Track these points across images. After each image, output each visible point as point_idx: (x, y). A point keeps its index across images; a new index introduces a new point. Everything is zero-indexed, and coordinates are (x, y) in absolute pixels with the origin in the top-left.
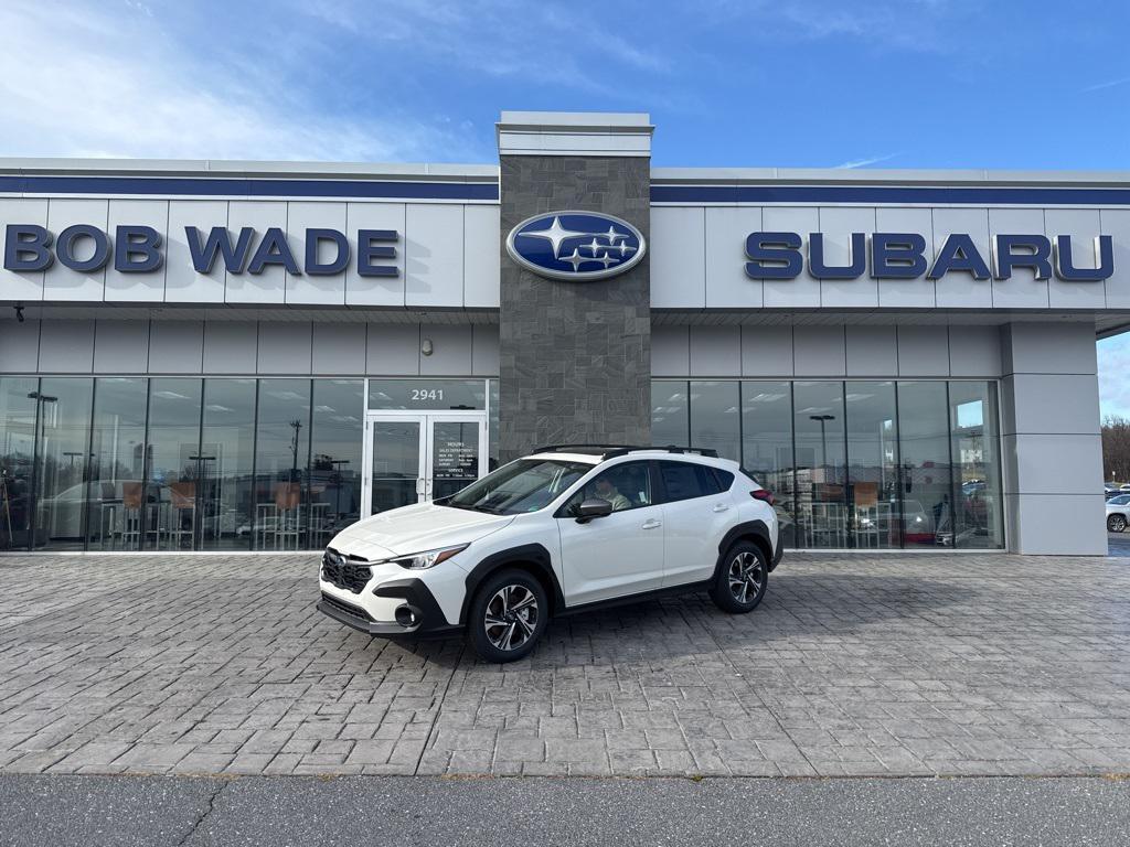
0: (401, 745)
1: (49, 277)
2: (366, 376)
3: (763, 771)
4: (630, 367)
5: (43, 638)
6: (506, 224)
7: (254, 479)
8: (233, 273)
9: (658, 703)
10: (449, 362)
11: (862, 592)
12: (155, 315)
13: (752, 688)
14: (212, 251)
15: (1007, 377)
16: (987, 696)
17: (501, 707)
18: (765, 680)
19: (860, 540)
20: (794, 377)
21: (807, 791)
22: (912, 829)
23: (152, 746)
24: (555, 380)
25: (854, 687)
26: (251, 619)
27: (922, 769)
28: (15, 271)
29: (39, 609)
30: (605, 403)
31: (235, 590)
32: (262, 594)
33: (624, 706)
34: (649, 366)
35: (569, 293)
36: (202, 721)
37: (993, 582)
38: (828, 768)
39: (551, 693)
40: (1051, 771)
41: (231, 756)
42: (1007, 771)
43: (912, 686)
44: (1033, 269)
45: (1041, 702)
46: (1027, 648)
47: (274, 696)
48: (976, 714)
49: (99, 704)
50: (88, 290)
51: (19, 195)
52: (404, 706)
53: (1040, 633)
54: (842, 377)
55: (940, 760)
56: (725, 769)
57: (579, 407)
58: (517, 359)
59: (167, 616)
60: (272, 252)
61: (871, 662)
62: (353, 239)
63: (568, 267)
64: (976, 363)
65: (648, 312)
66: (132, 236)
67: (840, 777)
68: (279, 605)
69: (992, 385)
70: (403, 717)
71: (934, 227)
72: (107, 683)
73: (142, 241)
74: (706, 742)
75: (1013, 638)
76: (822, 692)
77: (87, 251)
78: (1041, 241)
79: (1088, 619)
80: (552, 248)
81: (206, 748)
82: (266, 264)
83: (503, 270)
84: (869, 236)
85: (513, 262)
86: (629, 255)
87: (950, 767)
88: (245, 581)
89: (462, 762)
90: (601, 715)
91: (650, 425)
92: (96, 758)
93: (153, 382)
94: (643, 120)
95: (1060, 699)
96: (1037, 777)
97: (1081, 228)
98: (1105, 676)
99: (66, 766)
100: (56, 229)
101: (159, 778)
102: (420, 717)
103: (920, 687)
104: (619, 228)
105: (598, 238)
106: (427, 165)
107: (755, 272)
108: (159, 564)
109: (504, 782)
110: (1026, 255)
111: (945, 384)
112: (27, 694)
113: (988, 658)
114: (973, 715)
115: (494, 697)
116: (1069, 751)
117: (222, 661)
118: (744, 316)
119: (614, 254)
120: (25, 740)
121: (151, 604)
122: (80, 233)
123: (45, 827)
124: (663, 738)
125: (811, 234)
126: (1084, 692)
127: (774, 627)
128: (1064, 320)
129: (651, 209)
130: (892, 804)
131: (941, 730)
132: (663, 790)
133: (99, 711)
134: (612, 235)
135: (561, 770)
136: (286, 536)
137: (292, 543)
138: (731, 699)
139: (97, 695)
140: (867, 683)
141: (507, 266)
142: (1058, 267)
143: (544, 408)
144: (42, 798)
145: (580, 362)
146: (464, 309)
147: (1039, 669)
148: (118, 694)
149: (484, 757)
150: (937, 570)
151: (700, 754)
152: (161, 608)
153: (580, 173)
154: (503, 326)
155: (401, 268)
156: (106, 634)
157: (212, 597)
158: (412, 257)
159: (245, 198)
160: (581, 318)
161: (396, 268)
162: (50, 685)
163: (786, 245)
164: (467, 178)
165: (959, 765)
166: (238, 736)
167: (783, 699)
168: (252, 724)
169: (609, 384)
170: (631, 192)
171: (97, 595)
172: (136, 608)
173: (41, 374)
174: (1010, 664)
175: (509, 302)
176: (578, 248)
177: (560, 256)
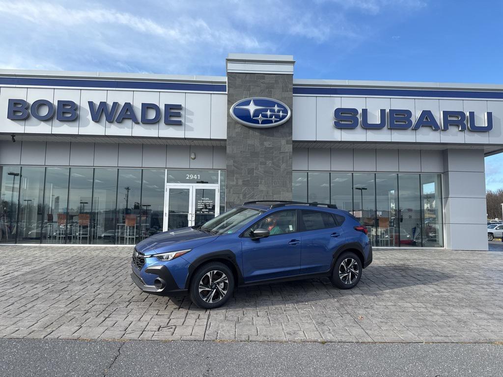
0: (196, 328)
1: (27, 122)
2: (166, 168)
3: (351, 340)
4: (283, 166)
5: (31, 281)
6: (230, 103)
8: (109, 122)
9: (303, 312)
10: (203, 163)
12: (73, 140)
13: (342, 306)
14: (100, 112)
15: (446, 173)
16: (442, 310)
17: (236, 312)
18: (347, 302)
19: (381, 242)
20: (354, 171)
21: (370, 348)
22: (416, 364)
23: (89, 327)
24: (251, 171)
25: (385, 306)
26: (121, 274)
27: (417, 340)
28: (12, 120)
29: (26, 269)
30: (272, 181)
31: (112, 261)
33: (288, 313)
34: (292, 166)
35: (257, 134)
36: (108, 317)
37: (440, 261)
38: (377, 339)
39: (256, 307)
40: (472, 341)
41: (124, 332)
42: (453, 341)
43: (410, 305)
44: (458, 126)
45: (465, 313)
46: (458, 290)
47: (137, 307)
48: (439, 317)
49: (62, 310)
50: (43, 128)
51: (14, 86)
52: (194, 312)
53: (462, 284)
54: (374, 172)
55: (425, 336)
56: (334, 339)
57: (261, 183)
58: (234, 162)
59: (84, 273)
60: (126, 113)
61: (392, 295)
62: (162, 108)
63: (257, 122)
64: (432, 167)
65: (291, 142)
66: (64, 105)
67: (384, 343)
69: (439, 176)
70: (195, 317)
71: (416, 107)
72: (64, 301)
73: (69, 107)
74: (325, 328)
75: (451, 286)
76: (372, 307)
77: (44, 111)
78: (462, 114)
79: (482, 278)
80: (250, 114)
81: (112, 328)
82: (124, 119)
83: (228, 123)
84: (387, 111)
85: (232, 119)
86: (284, 117)
87: (429, 339)
88: (115, 258)
89: (223, 335)
90: (279, 316)
91: (292, 192)
92: (66, 332)
93: (72, 170)
94: (290, 58)
95: (473, 311)
96: (465, 343)
97: (480, 109)
98: (491, 302)
99: (54, 335)
100: (31, 101)
101: (95, 341)
102: (202, 316)
103: (413, 306)
104: (279, 105)
105: (270, 109)
106: (195, 76)
107: (338, 126)
108: (74, 250)
109: (242, 343)
110: (455, 119)
111: (419, 175)
112: (29, 306)
113: (441, 294)
114: (437, 317)
115: (232, 308)
116: (479, 333)
117: (112, 292)
118: (332, 144)
119: (277, 116)
120: (33, 325)
121: (76, 267)
122: (41, 103)
123: (50, 360)
124: (307, 326)
125: (363, 109)
126: (483, 308)
128: (471, 148)
129: (293, 97)
130: (407, 353)
131: (424, 324)
132: (310, 347)
133: (63, 313)
134: (276, 108)
135: (266, 339)
136: (129, 238)
137: (131, 241)
138: (333, 310)
139: (60, 306)
140: (391, 304)
141: (230, 121)
142: (469, 125)
143: (245, 183)
144: (46, 349)
145: (262, 163)
146: (211, 140)
147: (463, 299)
148: (69, 305)
149: (232, 333)
150: (416, 256)
151: (323, 333)
152: (80, 269)
153: (262, 81)
154: (228, 147)
155: (183, 121)
156: (59, 280)
157: (101, 265)
158: (188, 116)
159: (114, 89)
160: (262, 144)
161: (181, 121)
162: (39, 301)
163: (351, 114)
164: (212, 82)
165: (433, 338)
166: (125, 323)
167: (356, 310)
168: (130, 319)
169: (274, 173)
170: (285, 89)
171: (51, 263)
172: (70, 269)
173: (22, 165)
174: (451, 297)
175: (230, 137)
176: (262, 114)
177: (253, 117)
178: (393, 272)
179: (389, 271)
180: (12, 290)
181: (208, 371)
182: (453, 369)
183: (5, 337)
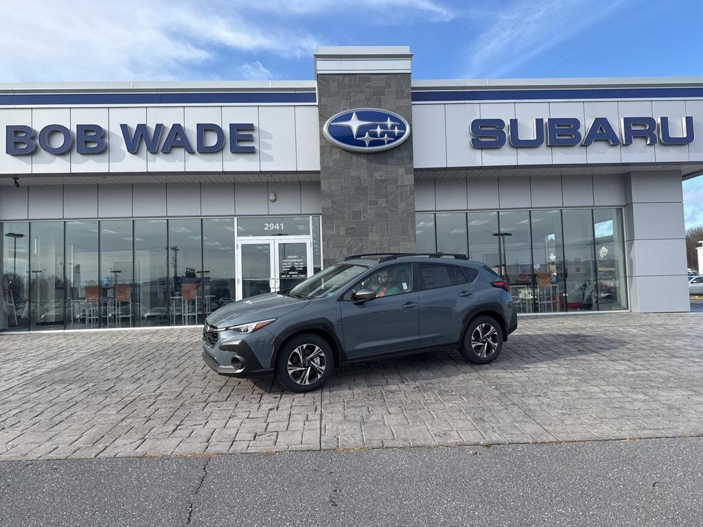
0: (306, 433)
1: (35, 158)
2: (235, 216)
3: (525, 440)
4: (402, 206)
5: (62, 381)
6: (322, 118)
8: (152, 153)
9: (450, 405)
10: (286, 206)
12: (102, 180)
13: (503, 394)
14: (138, 139)
15: (629, 205)
16: (644, 394)
17: (358, 409)
18: (510, 389)
20: (500, 209)
21: (555, 450)
22: (622, 468)
23: (156, 440)
24: (356, 215)
25: (564, 391)
26: (186, 366)
27: (618, 435)
28: (13, 155)
29: (51, 365)
30: (388, 228)
31: (170, 348)
33: (431, 407)
34: (414, 205)
35: (363, 160)
36: (180, 425)
37: (627, 329)
38: (562, 437)
39: (385, 401)
40: (693, 434)
41: (207, 444)
42: (667, 435)
43: (598, 389)
44: (646, 138)
45: (677, 396)
46: (660, 366)
47: (218, 409)
48: (640, 404)
49: (113, 417)
50: (58, 166)
51: (13, 106)
52: (300, 412)
53: (664, 357)
55: (627, 430)
56: (502, 440)
57: (372, 231)
58: (333, 202)
59: (134, 366)
60: (176, 139)
61: (570, 377)
62: (226, 129)
63: (362, 144)
64: (609, 197)
65: (412, 171)
66: (86, 131)
67: (572, 442)
69: (619, 210)
70: (302, 418)
71: (585, 113)
72: (113, 405)
73: (93, 134)
74: (487, 425)
75: (649, 361)
76: (546, 395)
77: (58, 141)
78: (650, 121)
79: (690, 348)
80: (352, 132)
81: (189, 440)
82: (172, 147)
83: (322, 148)
84: (546, 120)
85: (327, 141)
86: (400, 135)
87: (634, 434)
88: (174, 344)
89: (346, 441)
90: (419, 412)
91: (415, 241)
92: (124, 447)
93: (102, 224)
94: (405, 50)
95: (687, 393)
96: (685, 437)
97: (675, 113)
99: (110, 453)
100: (38, 128)
101: (169, 458)
102: (311, 417)
103: (603, 390)
104: (393, 119)
105: (380, 125)
107: (477, 145)
108: (114, 335)
109: (375, 452)
110: (641, 129)
111: (591, 211)
112: (66, 414)
113: (638, 372)
114: (638, 404)
115: (352, 404)
117: (179, 390)
118: (469, 171)
119: (391, 135)
120: (77, 440)
121: (121, 359)
122: (53, 130)
123: (110, 487)
124: (461, 424)
125: (511, 120)
126: (699, 390)
128: (664, 169)
129: (413, 106)
130: (607, 455)
131: (623, 414)
133: (115, 422)
134: (389, 123)
135: (406, 443)
136: (189, 316)
137: (192, 321)
138: (493, 401)
139: (110, 412)
140: (571, 389)
141: (324, 144)
142: (661, 137)
143: (350, 232)
144: (101, 471)
145: (371, 203)
146: (297, 172)
147: (669, 377)
148: (122, 411)
149: (358, 438)
150: (592, 324)
151: (485, 432)
152: (128, 361)
153: (367, 84)
154: (322, 182)
155: (257, 147)
156: (100, 377)
157: (156, 354)
158: (263, 140)
159: (156, 105)
160: (371, 176)
161: (254, 147)
162: (78, 408)
163: (495, 127)
164: (295, 89)
165: (639, 432)
166: (206, 432)
167: (524, 400)
168: (211, 425)
169: (389, 216)
170: (400, 96)
171: (84, 355)
172: (113, 362)
173: (30, 220)
174: (652, 375)
175: (326, 167)
176: (369, 132)
177: (357, 137)
178: (565, 346)
179: (560, 345)
180: (37, 395)
181: (335, 491)
182: (676, 474)
183: (40, 458)
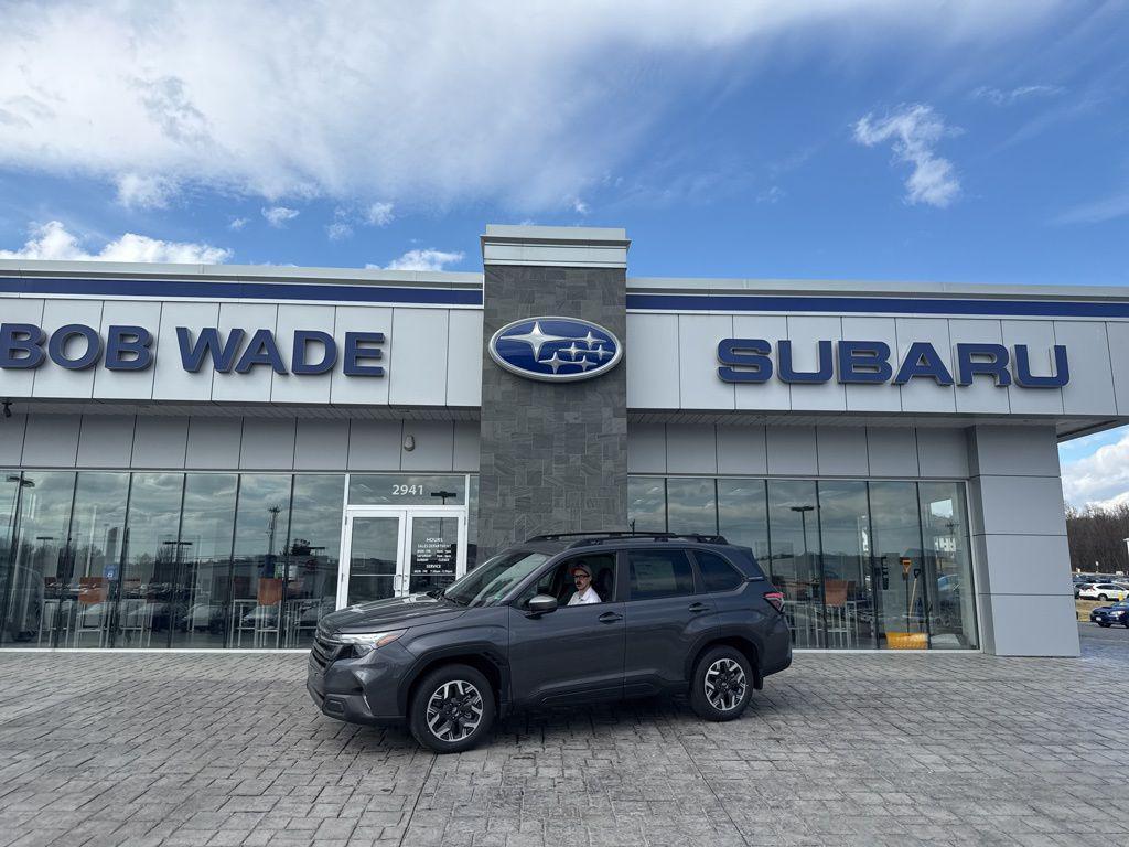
1: (40, 374)
2: (347, 471)
4: (608, 465)
5: (12, 745)
6: (489, 328)
7: (232, 563)
8: (221, 372)
9: (626, 819)
10: (431, 458)
11: (836, 697)
12: (142, 411)
13: (719, 802)
14: (200, 351)
15: (975, 479)
16: (950, 810)
17: (470, 823)
18: (734, 793)
20: (768, 476)
24: (534, 478)
25: (820, 801)
26: (223, 725)
28: (6, 368)
30: (583, 500)
32: (234, 697)
33: (592, 823)
34: (626, 463)
35: (549, 392)
39: (520, 808)
43: (875, 798)
44: (992, 376)
45: (1002, 816)
46: (994, 758)
47: (243, 809)
48: (939, 829)
49: (66, 818)
51: (17, 295)
52: (374, 822)
53: (1007, 742)
54: (814, 476)
57: (557, 505)
58: (497, 457)
60: (260, 353)
61: (839, 773)
62: (341, 341)
63: (548, 369)
65: (625, 411)
66: (123, 336)
68: (250, 709)
69: (961, 486)
70: (371, 834)
71: (898, 335)
72: (76, 795)
73: (134, 341)
75: (979, 748)
76: (789, 805)
77: (79, 350)
78: (999, 350)
79: (1055, 727)
80: (532, 352)
82: (253, 364)
83: (485, 372)
84: (834, 344)
85: (495, 364)
86: (606, 359)
88: (218, 683)
90: (569, 831)
93: (135, 477)
94: (618, 234)
95: (1020, 812)
97: (1036, 339)
98: (1067, 788)
100: (50, 329)
102: (389, 833)
103: (885, 800)
104: (596, 334)
105: (576, 342)
107: (728, 376)
108: (131, 662)
110: (984, 362)
111: (914, 484)
113: (954, 768)
115: (464, 811)
117: (192, 771)
118: (718, 416)
119: (592, 357)
121: (122, 708)
122: (70, 333)
125: (780, 341)
126: (1046, 807)
127: (746, 736)
128: (1026, 424)
129: (628, 316)
133: (67, 827)
134: (589, 339)
138: (698, 814)
139: (65, 808)
140: (833, 795)
141: (488, 366)
142: (1016, 375)
143: (522, 505)
145: (559, 460)
146: (446, 408)
147: (1002, 780)
148: (86, 807)
152: (133, 712)
153: (559, 282)
154: (483, 424)
155: (386, 368)
156: (76, 741)
157: (183, 700)
158: (396, 358)
159: (236, 300)
160: (560, 418)
161: (381, 368)
162: (18, 797)
163: (755, 351)
164: (452, 285)
167: (750, 813)
169: (586, 482)
170: (608, 300)
171: (67, 697)
172: (106, 713)
173: (24, 467)
174: (975, 776)
175: (490, 402)
176: (558, 352)
177: (541, 358)
